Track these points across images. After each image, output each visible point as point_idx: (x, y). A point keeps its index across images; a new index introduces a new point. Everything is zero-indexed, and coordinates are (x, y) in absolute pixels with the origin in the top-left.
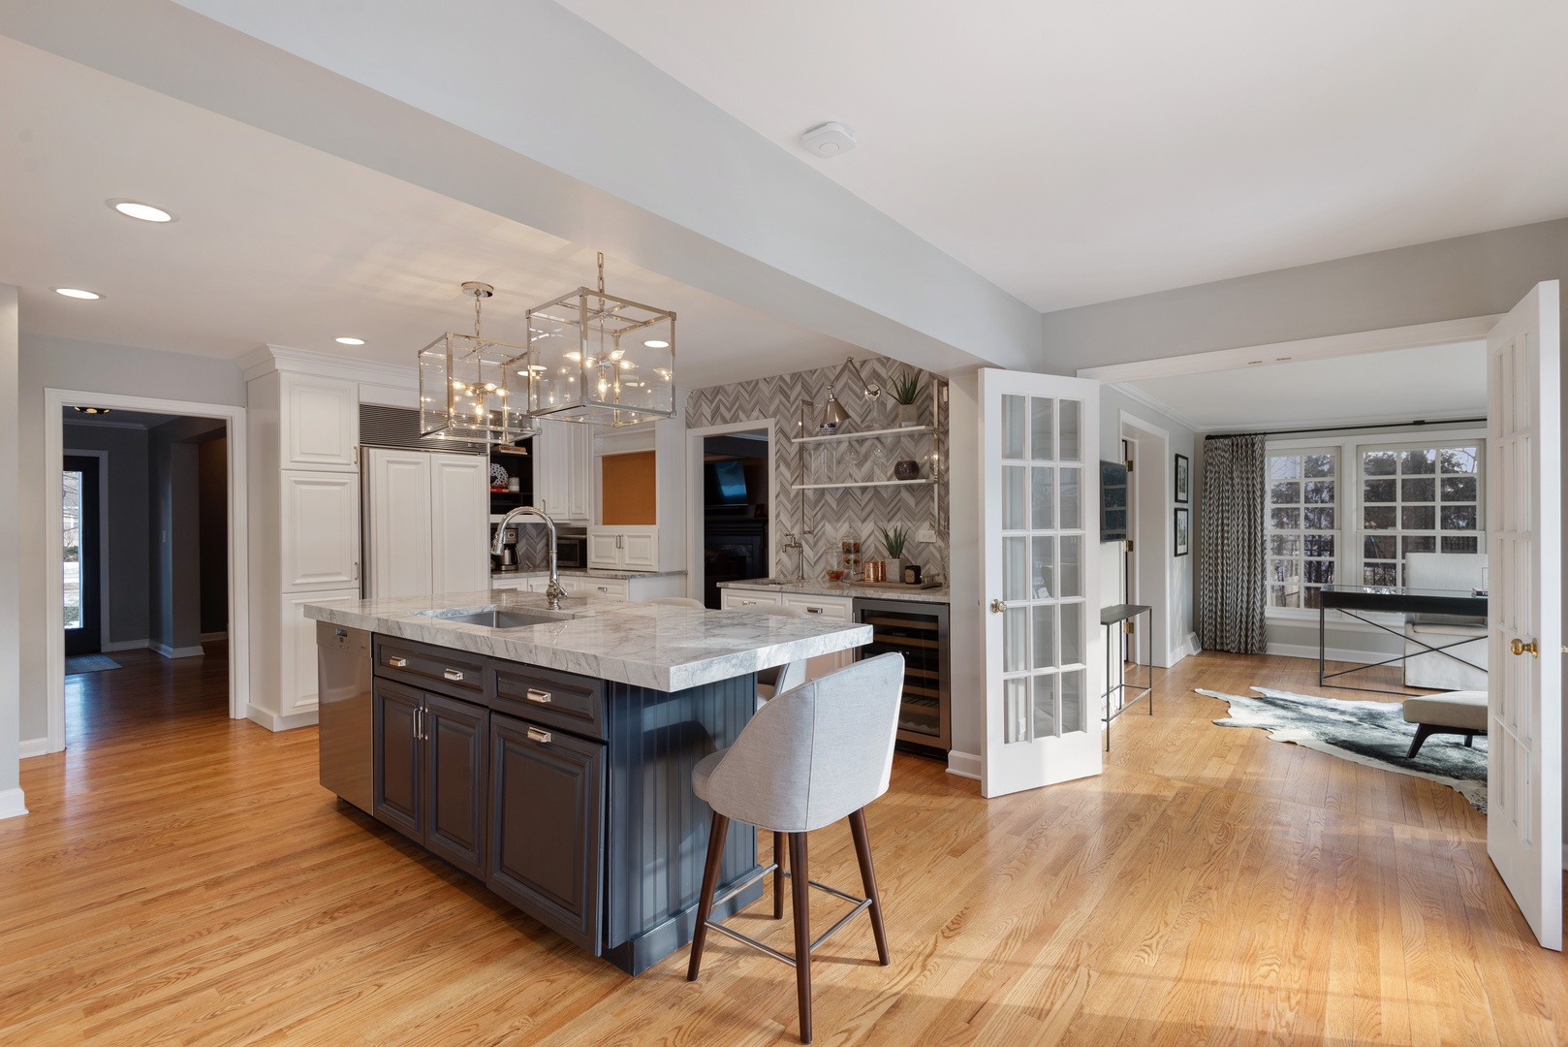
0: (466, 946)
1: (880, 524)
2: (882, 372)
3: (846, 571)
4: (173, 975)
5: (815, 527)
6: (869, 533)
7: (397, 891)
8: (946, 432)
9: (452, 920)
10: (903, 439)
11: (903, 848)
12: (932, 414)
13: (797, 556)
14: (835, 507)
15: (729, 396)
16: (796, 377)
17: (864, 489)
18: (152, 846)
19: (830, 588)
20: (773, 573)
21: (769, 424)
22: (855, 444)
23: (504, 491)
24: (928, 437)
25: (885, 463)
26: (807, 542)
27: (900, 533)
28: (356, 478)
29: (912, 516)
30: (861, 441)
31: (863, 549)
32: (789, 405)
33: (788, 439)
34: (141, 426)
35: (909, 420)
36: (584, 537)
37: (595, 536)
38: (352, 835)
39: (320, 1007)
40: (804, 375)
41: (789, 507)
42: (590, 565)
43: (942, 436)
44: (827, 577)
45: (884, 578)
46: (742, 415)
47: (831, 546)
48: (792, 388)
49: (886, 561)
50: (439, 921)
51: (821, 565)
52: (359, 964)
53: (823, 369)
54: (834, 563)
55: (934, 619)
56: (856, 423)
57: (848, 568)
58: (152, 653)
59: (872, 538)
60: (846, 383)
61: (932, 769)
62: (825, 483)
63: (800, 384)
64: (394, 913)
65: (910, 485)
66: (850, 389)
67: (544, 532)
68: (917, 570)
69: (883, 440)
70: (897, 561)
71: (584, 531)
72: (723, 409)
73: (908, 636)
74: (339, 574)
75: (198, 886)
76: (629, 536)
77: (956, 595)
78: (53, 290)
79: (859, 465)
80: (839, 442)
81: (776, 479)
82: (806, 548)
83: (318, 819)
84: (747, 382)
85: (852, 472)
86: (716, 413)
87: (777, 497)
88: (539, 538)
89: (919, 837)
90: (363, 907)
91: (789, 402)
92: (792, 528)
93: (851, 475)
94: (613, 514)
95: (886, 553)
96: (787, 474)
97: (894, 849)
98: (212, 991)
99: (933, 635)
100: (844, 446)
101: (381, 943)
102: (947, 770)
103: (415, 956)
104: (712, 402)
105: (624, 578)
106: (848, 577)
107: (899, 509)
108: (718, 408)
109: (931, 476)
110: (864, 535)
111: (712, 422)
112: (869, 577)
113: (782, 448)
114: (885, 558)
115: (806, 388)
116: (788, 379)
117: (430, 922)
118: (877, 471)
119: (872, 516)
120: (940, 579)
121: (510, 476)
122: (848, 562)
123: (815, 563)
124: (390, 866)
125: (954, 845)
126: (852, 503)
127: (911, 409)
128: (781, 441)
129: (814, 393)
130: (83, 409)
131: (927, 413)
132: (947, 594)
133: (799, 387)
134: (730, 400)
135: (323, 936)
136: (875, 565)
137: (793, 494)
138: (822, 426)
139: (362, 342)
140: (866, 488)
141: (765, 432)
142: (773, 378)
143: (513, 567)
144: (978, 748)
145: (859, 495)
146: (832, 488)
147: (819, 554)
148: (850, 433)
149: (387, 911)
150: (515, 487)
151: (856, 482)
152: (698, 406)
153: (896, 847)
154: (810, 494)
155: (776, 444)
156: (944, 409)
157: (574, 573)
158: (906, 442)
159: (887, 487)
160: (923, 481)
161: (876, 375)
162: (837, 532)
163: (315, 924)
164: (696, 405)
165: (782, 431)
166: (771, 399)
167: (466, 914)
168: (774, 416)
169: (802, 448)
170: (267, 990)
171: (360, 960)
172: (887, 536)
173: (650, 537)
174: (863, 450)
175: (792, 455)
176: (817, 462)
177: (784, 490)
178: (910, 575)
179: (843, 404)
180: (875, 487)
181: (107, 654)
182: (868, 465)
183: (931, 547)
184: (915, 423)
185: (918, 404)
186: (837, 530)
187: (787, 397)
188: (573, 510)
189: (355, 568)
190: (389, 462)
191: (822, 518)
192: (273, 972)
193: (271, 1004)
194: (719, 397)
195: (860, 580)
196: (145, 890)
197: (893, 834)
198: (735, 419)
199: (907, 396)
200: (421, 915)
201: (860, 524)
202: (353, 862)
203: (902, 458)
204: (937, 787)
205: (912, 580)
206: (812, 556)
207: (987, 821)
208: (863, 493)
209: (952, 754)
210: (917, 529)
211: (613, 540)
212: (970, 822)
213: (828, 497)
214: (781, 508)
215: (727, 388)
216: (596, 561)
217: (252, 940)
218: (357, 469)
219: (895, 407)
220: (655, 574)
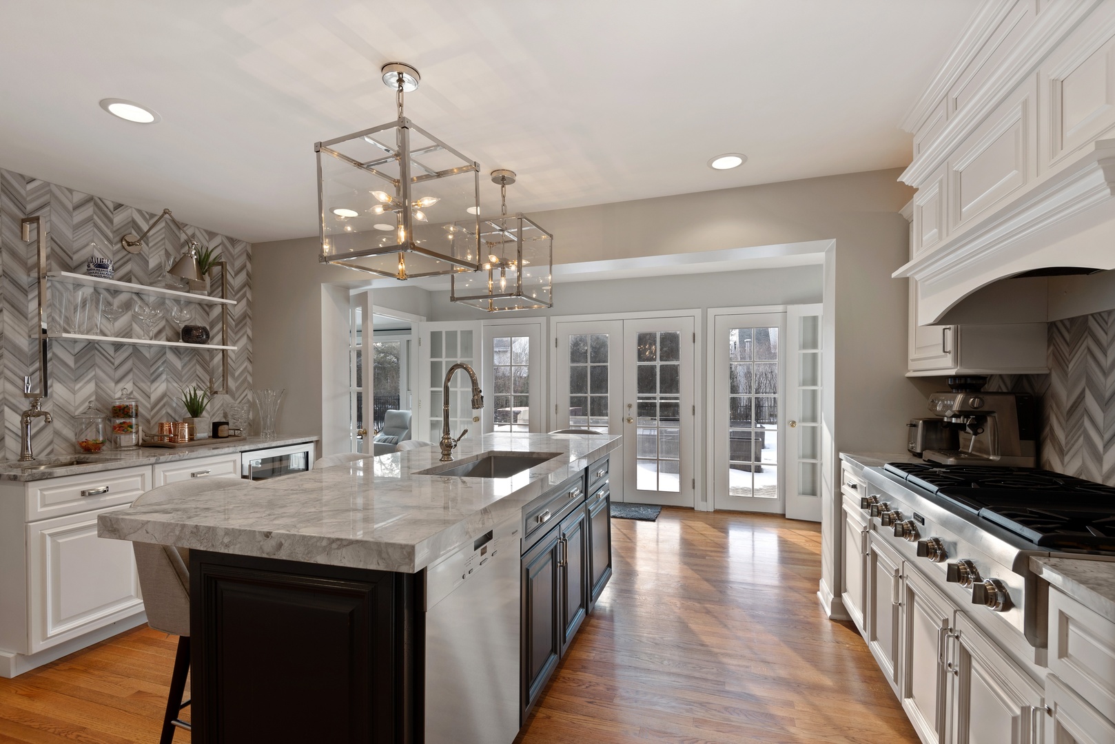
14: (71, 363)
17: (118, 346)
30: (114, 292)
66: (98, 227)
69: (145, 298)
79: (111, 317)
85: (98, 322)
118: (136, 327)
119: (130, 376)
126: (99, 359)
140: (121, 344)
145: (112, 353)
151: (105, 335)
162: (74, 394)
184: (207, 293)
201: (112, 385)
208: (115, 350)
219: (159, 267)
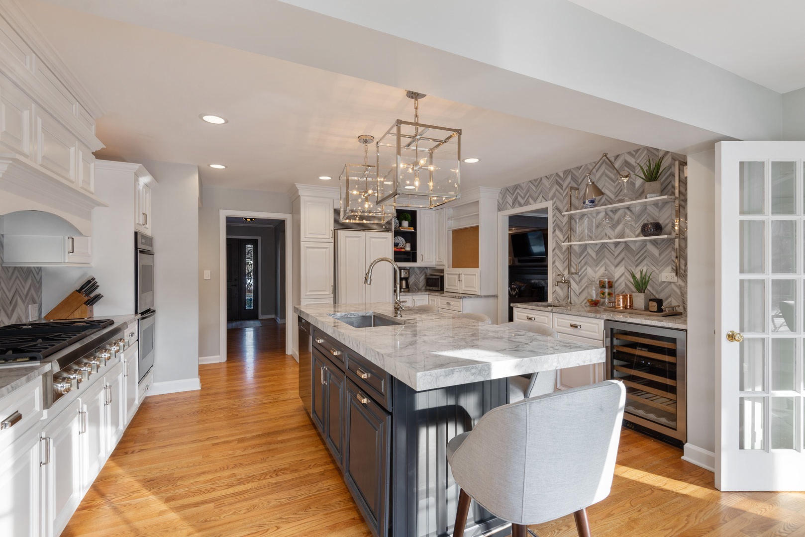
0: (327, 514)
1: (629, 268)
2: (632, 161)
3: (602, 300)
4: (203, 490)
5: (580, 270)
6: (620, 274)
7: (310, 465)
8: (685, 201)
9: (328, 493)
10: (649, 207)
11: (635, 521)
12: (674, 187)
13: (567, 289)
14: (594, 257)
15: (523, 190)
16: (567, 172)
17: (617, 244)
18: (230, 414)
19: (589, 312)
20: (550, 298)
21: (549, 205)
22: (611, 214)
23: (403, 250)
24: (670, 204)
25: (634, 225)
26: (574, 280)
27: (646, 275)
28: (332, 245)
29: (655, 261)
30: (615, 211)
31: (616, 285)
32: (562, 191)
33: (561, 212)
34: (272, 226)
35: (654, 192)
36: (442, 274)
37: (448, 274)
38: (305, 425)
39: (248, 532)
40: (574, 172)
41: (562, 257)
42: (445, 290)
43: (682, 203)
44: (588, 304)
45: (631, 307)
46: (531, 201)
47: (591, 282)
48: (564, 180)
49: (633, 294)
50: (321, 492)
51: (584, 295)
52: (275, 509)
53: (586, 165)
54: (594, 294)
55: (674, 341)
56: (611, 199)
57: (603, 298)
58: (274, 320)
59: (623, 278)
60: (604, 172)
61: (668, 453)
62: (586, 240)
63: (570, 176)
64: (303, 480)
65: (655, 240)
66: (607, 176)
67: (424, 272)
68: (660, 302)
69: (633, 209)
70: (642, 295)
71: (442, 271)
72: (519, 198)
73: (649, 351)
74: (325, 291)
75: (235, 440)
76: (465, 275)
77: (693, 324)
78: (209, 165)
79: (613, 227)
80: (598, 213)
81: (553, 240)
82: (573, 283)
83: (296, 413)
84: (535, 180)
85: (607, 232)
86: (515, 201)
87: (553, 251)
88: (422, 274)
89: (651, 514)
90: (292, 471)
91: (562, 189)
92: (564, 270)
93: (606, 234)
94: (458, 262)
95: (634, 289)
96: (560, 235)
97: (628, 520)
98: (212, 505)
99: (672, 353)
100: (602, 214)
101: (290, 498)
102: (682, 458)
103: (301, 513)
104: (513, 195)
105: (460, 298)
106: (603, 304)
107: (645, 257)
108: (517, 198)
109: (673, 232)
110: (616, 276)
111: (513, 207)
112: (619, 305)
113: (557, 220)
114: (633, 292)
115: (574, 179)
116: (561, 175)
117: (317, 491)
118: (627, 231)
119: (623, 262)
120: (680, 309)
121: (406, 242)
122: (603, 294)
123: (580, 294)
124: (313, 449)
125: (684, 530)
126: (607, 253)
127: (656, 185)
128: (557, 215)
129: (580, 181)
130: (246, 219)
131: (670, 186)
132: (685, 322)
133: (569, 179)
134: (524, 192)
135: (269, 485)
136: (625, 297)
137: (564, 249)
138: (584, 203)
139: (330, 178)
140: (619, 243)
141: (545, 210)
142: (551, 175)
143: (407, 290)
144: (712, 445)
145: (613, 249)
146: (592, 244)
147: (583, 288)
148: (606, 205)
149: (300, 478)
150: (408, 248)
151: (610, 239)
152: (505, 197)
153: (629, 518)
154: (576, 248)
155: (553, 217)
156: (683, 182)
157: (435, 294)
158: (652, 210)
159: (635, 242)
160: (666, 236)
161: (627, 164)
162: (596, 273)
163: (268, 477)
164: (504, 197)
165: (557, 209)
166: (550, 189)
167: (335, 491)
168: (552, 199)
169: (571, 218)
170: (232, 512)
171: (277, 506)
172: (634, 276)
173: (475, 275)
174: (616, 217)
175: (564, 224)
176: (582, 227)
177: (558, 246)
178: (654, 306)
179: (600, 188)
180: (626, 242)
181: (260, 320)
182: (619, 228)
183: (673, 286)
184: (659, 194)
185: (662, 181)
186: (596, 272)
187: (561, 186)
188: (437, 260)
189: (331, 288)
190: (346, 237)
191: (586, 264)
192: (239, 502)
193: (229, 522)
194: (518, 191)
195: (613, 307)
196: (217, 438)
197: (628, 505)
198: (527, 203)
199: (652, 176)
200: (314, 485)
201: (613, 268)
202: (299, 442)
203: (648, 221)
204: (672, 470)
205: (655, 309)
206: (578, 290)
207: (720, 513)
208: (615, 247)
209: (687, 446)
210: (661, 272)
211: (456, 276)
212: (701, 511)
213: (589, 250)
214: (556, 257)
215: (522, 185)
216: (448, 287)
217: (240, 479)
218: (332, 240)
219: (642, 185)
220: (478, 296)
